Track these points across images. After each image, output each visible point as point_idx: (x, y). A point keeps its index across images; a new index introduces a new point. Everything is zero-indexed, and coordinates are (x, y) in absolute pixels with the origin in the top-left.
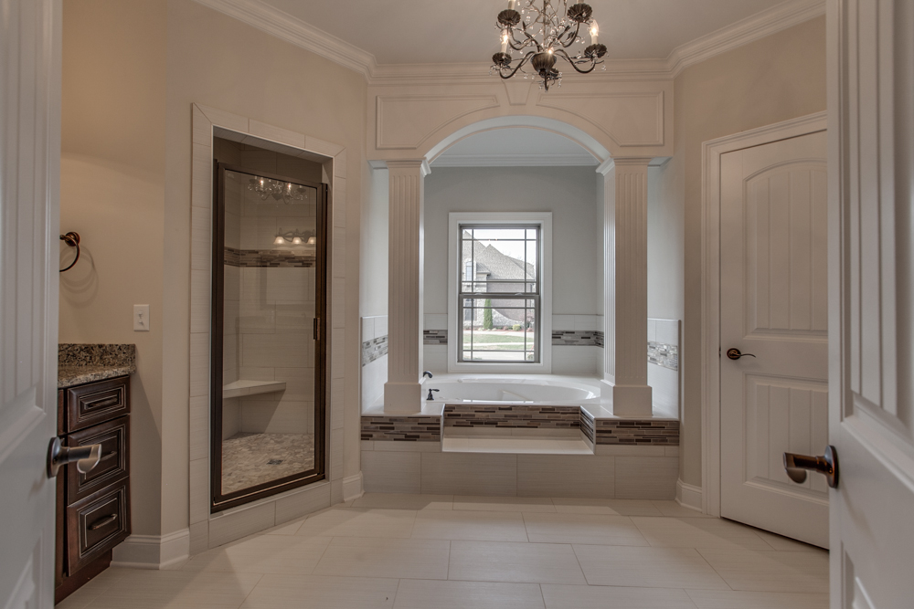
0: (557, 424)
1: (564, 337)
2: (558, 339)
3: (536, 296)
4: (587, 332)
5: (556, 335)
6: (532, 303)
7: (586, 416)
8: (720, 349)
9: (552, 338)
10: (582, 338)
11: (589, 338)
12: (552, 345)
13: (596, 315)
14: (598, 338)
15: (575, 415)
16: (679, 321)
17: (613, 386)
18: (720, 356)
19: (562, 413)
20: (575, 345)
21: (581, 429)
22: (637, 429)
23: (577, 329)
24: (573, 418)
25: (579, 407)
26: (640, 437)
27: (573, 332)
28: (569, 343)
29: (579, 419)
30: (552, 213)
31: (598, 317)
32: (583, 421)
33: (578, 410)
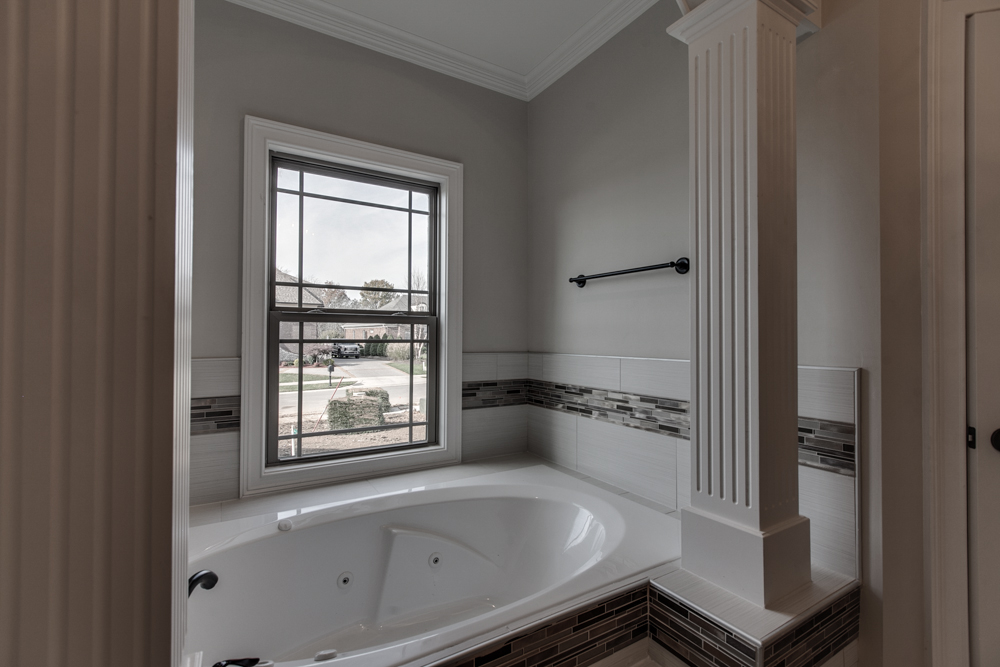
0: (609, 645)
1: (481, 395)
2: (472, 398)
3: (431, 318)
4: (515, 382)
5: (470, 391)
7: (693, 618)
8: (970, 431)
9: (464, 395)
10: (508, 392)
11: (518, 391)
12: (463, 409)
13: (528, 352)
14: (532, 391)
15: (640, 607)
16: (861, 371)
17: (760, 534)
18: (971, 444)
19: (617, 612)
20: (498, 406)
21: (654, 639)
22: (816, 635)
23: (500, 378)
24: (635, 615)
25: (648, 584)
26: (820, 650)
27: (494, 384)
28: (488, 403)
29: (648, 613)
30: (462, 165)
31: (531, 355)
32: (673, 624)
33: (645, 593)
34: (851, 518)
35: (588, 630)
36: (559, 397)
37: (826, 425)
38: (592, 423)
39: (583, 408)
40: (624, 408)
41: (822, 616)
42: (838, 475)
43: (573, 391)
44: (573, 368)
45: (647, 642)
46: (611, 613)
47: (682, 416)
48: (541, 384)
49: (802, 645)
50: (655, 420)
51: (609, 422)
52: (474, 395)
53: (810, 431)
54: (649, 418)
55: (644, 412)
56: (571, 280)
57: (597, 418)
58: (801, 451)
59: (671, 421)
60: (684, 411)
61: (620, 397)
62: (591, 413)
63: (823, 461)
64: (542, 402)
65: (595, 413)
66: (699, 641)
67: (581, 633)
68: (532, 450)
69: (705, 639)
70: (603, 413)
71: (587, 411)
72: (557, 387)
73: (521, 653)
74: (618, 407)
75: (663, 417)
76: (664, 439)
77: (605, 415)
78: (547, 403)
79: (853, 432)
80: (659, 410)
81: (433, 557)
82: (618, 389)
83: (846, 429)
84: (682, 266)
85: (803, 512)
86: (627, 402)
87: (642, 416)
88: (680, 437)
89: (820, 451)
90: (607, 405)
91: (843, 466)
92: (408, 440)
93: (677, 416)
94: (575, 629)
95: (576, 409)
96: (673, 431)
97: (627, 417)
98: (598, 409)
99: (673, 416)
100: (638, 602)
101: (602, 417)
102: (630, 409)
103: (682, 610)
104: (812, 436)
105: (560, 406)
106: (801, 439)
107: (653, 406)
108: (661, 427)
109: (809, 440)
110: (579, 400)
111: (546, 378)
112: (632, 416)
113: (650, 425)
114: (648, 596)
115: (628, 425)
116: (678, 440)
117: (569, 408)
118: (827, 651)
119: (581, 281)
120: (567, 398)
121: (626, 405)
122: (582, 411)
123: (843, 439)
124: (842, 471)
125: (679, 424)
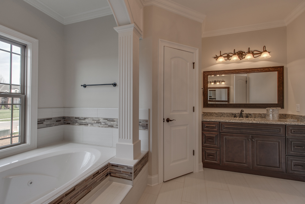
0: (100, 181)
1: (45, 123)
2: (41, 124)
3: (23, 95)
4: (59, 117)
5: (40, 122)
6: (17, 101)
7: (120, 167)
8: (164, 119)
9: (38, 124)
10: (56, 121)
11: (60, 121)
12: (38, 128)
13: (64, 107)
14: (66, 120)
15: (107, 169)
16: (149, 109)
17: (133, 145)
18: (164, 121)
19: (102, 172)
20: (52, 126)
21: (110, 176)
22: (142, 162)
23: (53, 117)
24: (106, 171)
25: (109, 163)
26: (143, 165)
27: (51, 119)
28: (48, 126)
29: (109, 170)
30: (38, 40)
31: (65, 108)
32: (115, 170)
33: (108, 166)
34: (147, 139)
35: (95, 178)
36: (77, 121)
37: (144, 121)
38: (89, 127)
39: (85, 123)
40: (98, 122)
41: (143, 158)
42: (145, 131)
43: (82, 119)
44: (81, 112)
45: (109, 177)
46: (101, 172)
47: (114, 122)
48: (69, 118)
49: (140, 165)
50: (107, 124)
51: (94, 126)
52: (43, 123)
53: (141, 122)
54: (105, 124)
55: (104, 122)
56: (82, 86)
57: (90, 126)
58: (139, 127)
59: (112, 124)
60: (115, 121)
61: (97, 119)
62: (88, 125)
63: (143, 128)
64: (70, 123)
65: (89, 125)
66: (121, 171)
67: (93, 179)
68: (66, 139)
69: (122, 170)
70: (92, 124)
71: (86, 124)
72: (76, 118)
73: (78, 189)
74: (97, 122)
75: (110, 123)
76: (110, 129)
77: (93, 125)
78: (71, 124)
79: (148, 121)
80: (108, 122)
81: (30, 182)
82: (96, 117)
83: (147, 121)
84: (115, 85)
85: (140, 139)
86: (99, 120)
87: (104, 124)
88: (114, 128)
89: (142, 126)
90: (93, 122)
91: (146, 128)
92: (10, 144)
93: (113, 122)
94: (92, 179)
95: (83, 124)
96: (112, 126)
97: (99, 125)
98: (90, 123)
99: (112, 123)
100: (107, 168)
101: (92, 126)
102: (100, 122)
103: (117, 166)
104: (141, 123)
105: (77, 124)
106: (139, 124)
107: (107, 121)
108: (109, 126)
109: (140, 124)
110: (84, 121)
111: (71, 116)
112: (101, 124)
113: (106, 126)
114: (109, 166)
115: (99, 127)
116: (113, 128)
117: (80, 124)
118: (144, 165)
119: (85, 86)
120: (79, 121)
121: (99, 121)
122: (84, 124)
123: (146, 123)
124: (146, 129)
125: (114, 124)
